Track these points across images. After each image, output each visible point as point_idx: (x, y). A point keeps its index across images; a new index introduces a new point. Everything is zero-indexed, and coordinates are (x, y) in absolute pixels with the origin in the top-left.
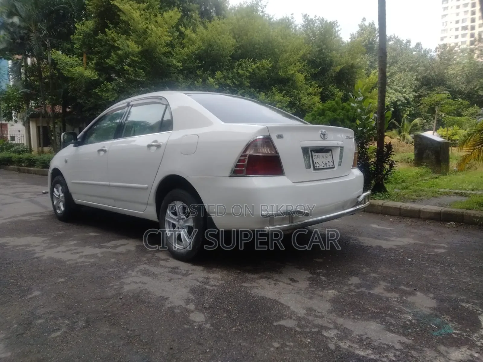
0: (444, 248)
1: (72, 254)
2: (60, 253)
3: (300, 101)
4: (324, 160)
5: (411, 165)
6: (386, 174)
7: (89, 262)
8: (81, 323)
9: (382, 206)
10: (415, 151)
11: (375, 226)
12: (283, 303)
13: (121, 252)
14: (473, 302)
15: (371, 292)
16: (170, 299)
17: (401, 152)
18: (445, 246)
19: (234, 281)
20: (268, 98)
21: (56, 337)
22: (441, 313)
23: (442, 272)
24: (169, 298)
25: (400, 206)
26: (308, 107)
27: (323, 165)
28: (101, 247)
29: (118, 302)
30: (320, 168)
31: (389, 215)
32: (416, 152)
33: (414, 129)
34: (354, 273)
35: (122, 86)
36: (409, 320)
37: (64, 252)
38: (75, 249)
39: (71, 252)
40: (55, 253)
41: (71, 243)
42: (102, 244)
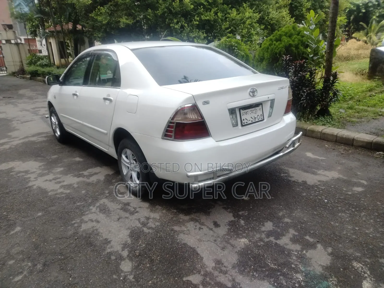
0: (362, 185)
1: (56, 183)
2: (48, 182)
3: (269, 15)
4: (253, 115)
5: (364, 77)
6: (330, 101)
7: (66, 193)
8: (39, 267)
9: (321, 133)
10: (369, 65)
11: (309, 155)
12: (199, 252)
13: (92, 182)
14: (365, 262)
15: (278, 242)
16: (112, 243)
17: (362, 58)
18: (365, 183)
19: (168, 223)
20: (239, 14)
21: (18, 281)
22: (330, 275)
23: (350, 219)
24: (111, 241)
25: (337, 134)
26: (276, 21)
27: (252, 119)
28: (79, 176)
29: (73, 243)
30: (248, 123)
31: (326, 140)
32: (371, 65)
33: (381, 30)
34: (271, 217)
35: (113, 9)
36: (299, 282)
37: (50, 181)
38: (59, 178)
39: (56, 181)
40: (43, 181)
41: (58, 170)
42: (81, 173)
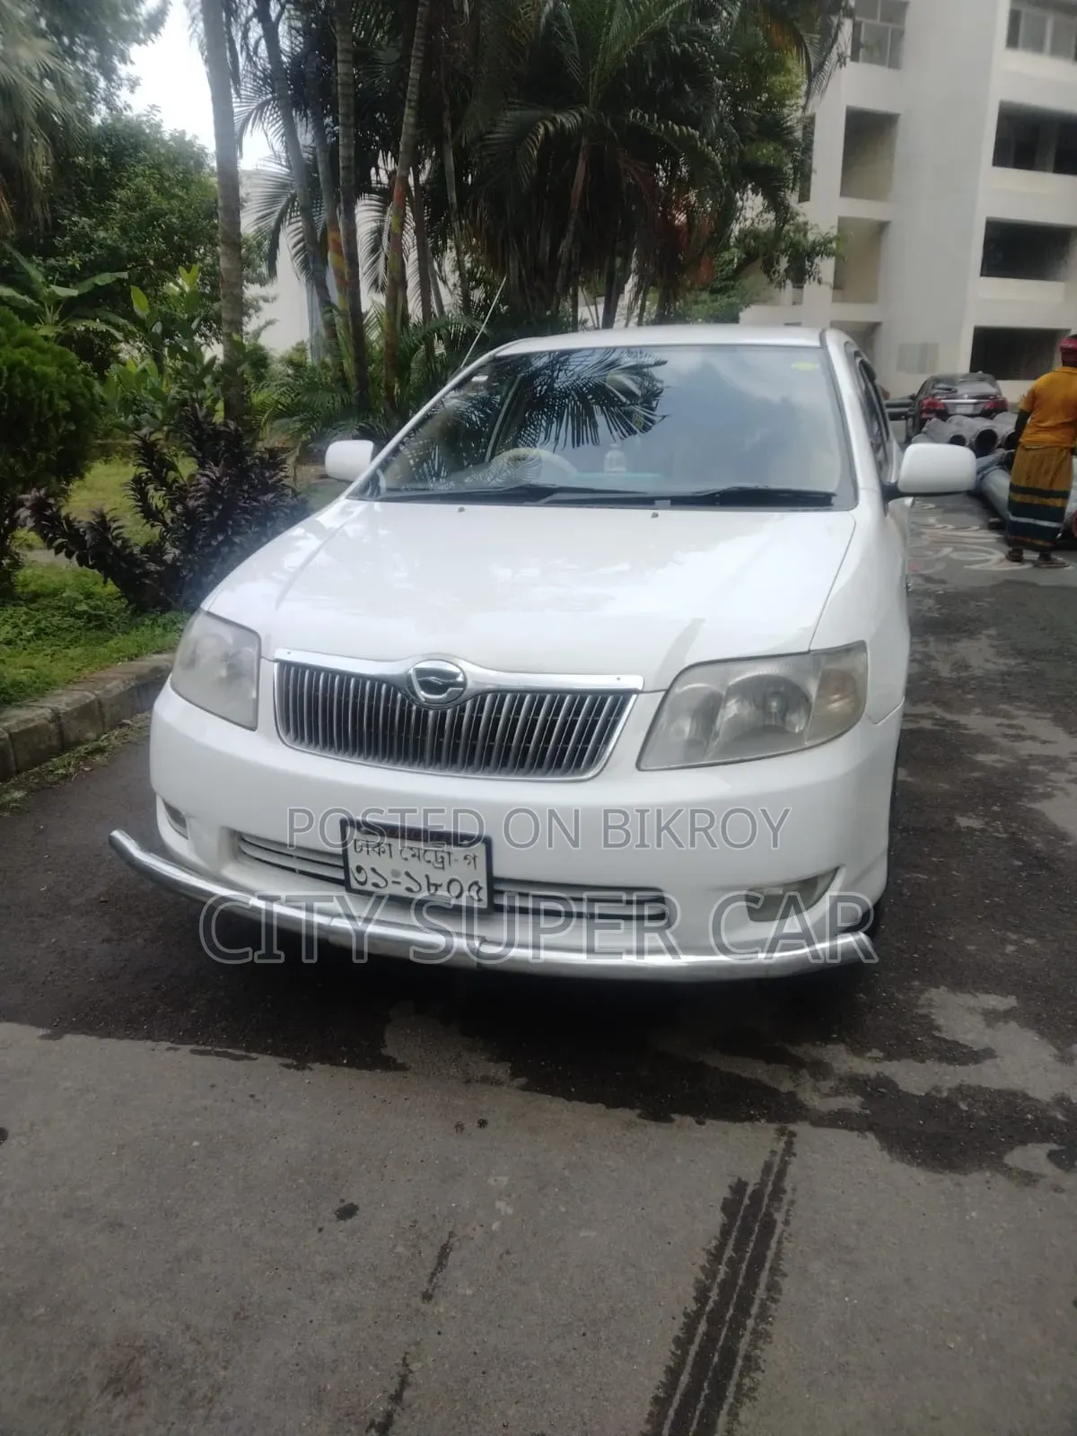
37: (1033, 738)
38: (1005, 736)
39: (1020, 732)
40: (1055, 742)
41: (994, 757)
42: (937, 728)
